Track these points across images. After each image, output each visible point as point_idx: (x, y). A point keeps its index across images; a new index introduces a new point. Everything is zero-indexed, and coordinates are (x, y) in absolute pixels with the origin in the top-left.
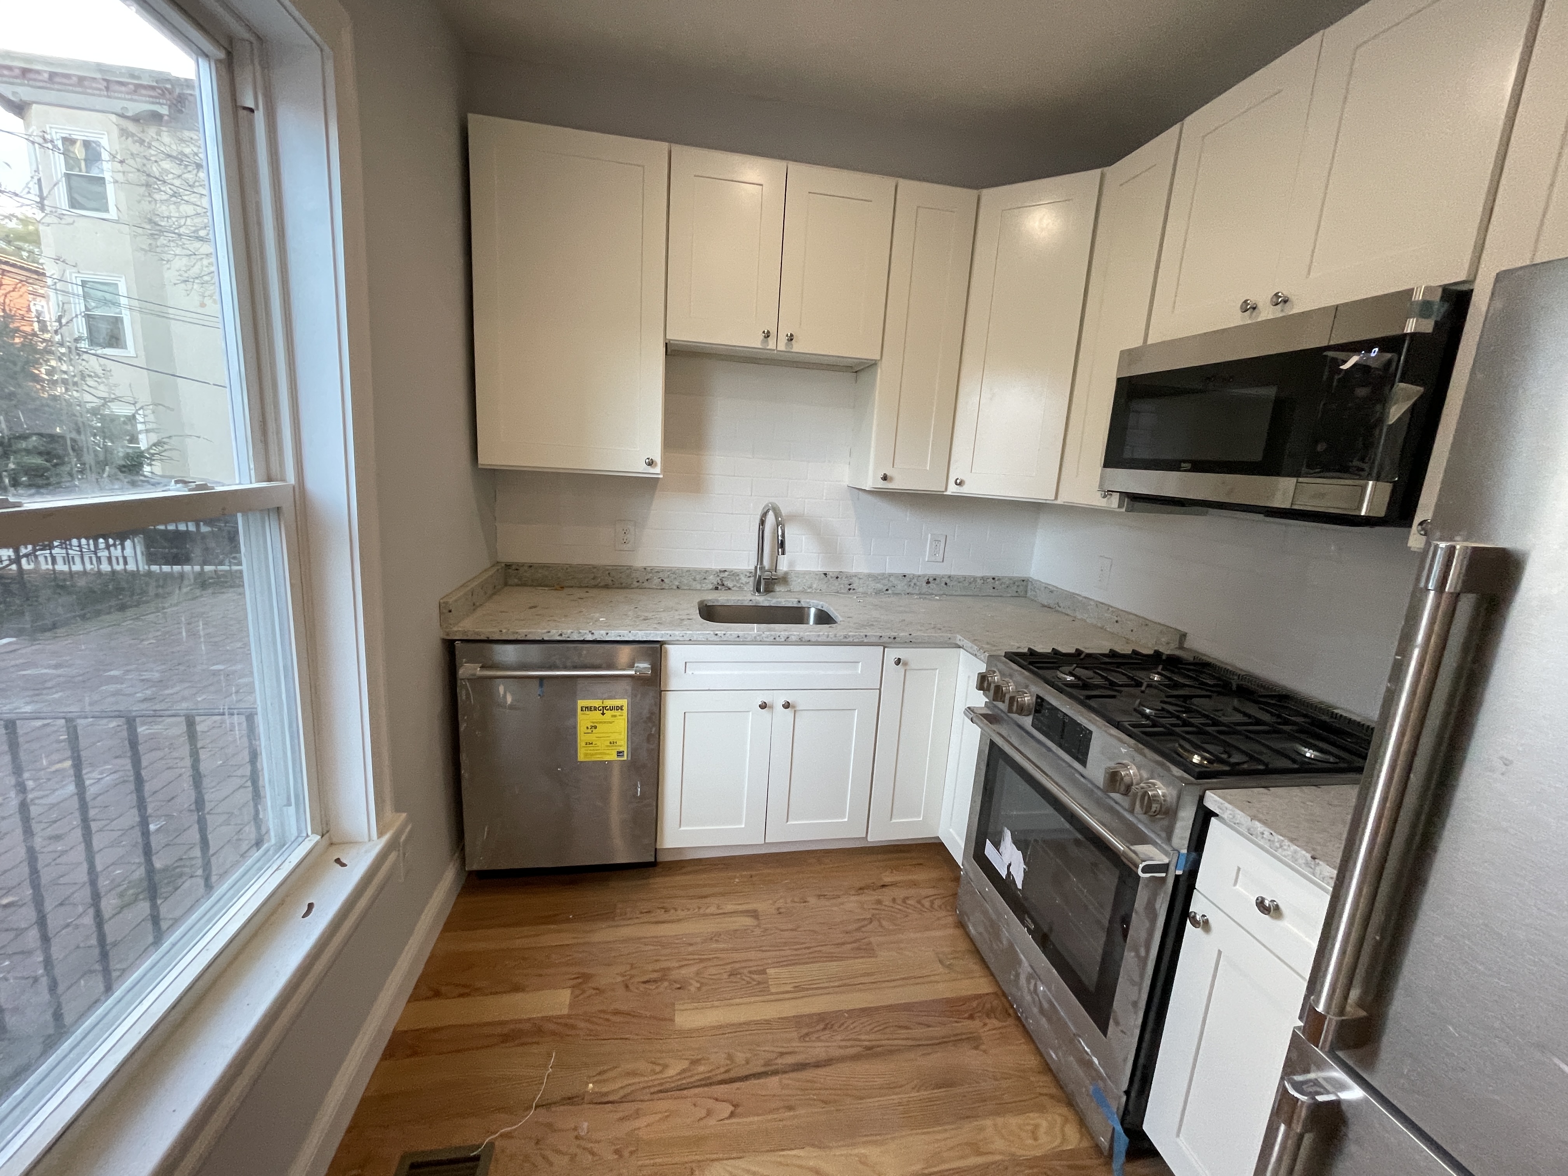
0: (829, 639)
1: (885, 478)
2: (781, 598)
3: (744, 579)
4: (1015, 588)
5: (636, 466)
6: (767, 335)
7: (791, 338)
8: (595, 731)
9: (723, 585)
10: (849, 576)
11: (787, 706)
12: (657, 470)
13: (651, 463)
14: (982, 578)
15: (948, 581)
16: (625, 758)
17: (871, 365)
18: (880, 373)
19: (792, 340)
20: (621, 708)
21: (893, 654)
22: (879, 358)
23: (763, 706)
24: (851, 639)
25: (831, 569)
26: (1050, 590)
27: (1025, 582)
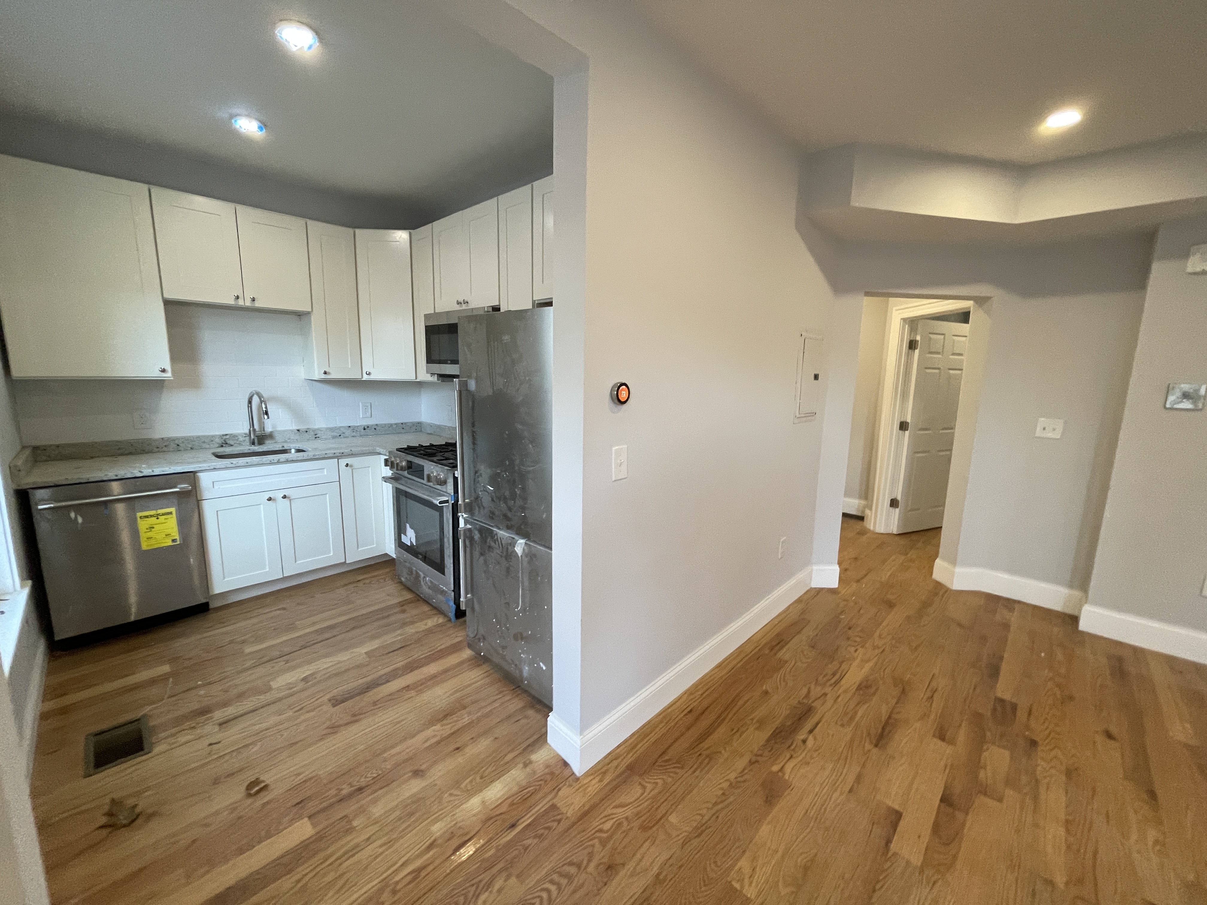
0: (304, 458)
1: (325, 373)
2: (269, 446)
3: (241, 439)
4: (415, 427)
5: (153, 373)
6: (237, 297)
7: (253, 300)
8: (153, 530)
9: (227, 444)
10: (314, 430)
11: (284, 497)
12: (169, 375)
13: (164, 371)
14: (396, 424)
15: (376, 427)
16: (178, 543)
17: (308, 314)
18: (313, 317)
19: (254, 300)
20: (171, 513)
21: (343, 462)
22: (310, 310)
23: (270, 499)
24: (317, 457)
25: (302, 427)
26: (431, 425)
27: (420, 423)
